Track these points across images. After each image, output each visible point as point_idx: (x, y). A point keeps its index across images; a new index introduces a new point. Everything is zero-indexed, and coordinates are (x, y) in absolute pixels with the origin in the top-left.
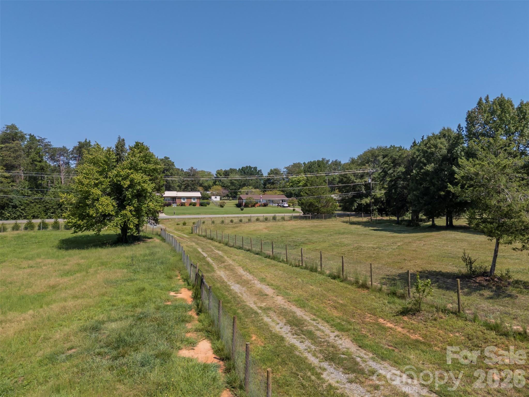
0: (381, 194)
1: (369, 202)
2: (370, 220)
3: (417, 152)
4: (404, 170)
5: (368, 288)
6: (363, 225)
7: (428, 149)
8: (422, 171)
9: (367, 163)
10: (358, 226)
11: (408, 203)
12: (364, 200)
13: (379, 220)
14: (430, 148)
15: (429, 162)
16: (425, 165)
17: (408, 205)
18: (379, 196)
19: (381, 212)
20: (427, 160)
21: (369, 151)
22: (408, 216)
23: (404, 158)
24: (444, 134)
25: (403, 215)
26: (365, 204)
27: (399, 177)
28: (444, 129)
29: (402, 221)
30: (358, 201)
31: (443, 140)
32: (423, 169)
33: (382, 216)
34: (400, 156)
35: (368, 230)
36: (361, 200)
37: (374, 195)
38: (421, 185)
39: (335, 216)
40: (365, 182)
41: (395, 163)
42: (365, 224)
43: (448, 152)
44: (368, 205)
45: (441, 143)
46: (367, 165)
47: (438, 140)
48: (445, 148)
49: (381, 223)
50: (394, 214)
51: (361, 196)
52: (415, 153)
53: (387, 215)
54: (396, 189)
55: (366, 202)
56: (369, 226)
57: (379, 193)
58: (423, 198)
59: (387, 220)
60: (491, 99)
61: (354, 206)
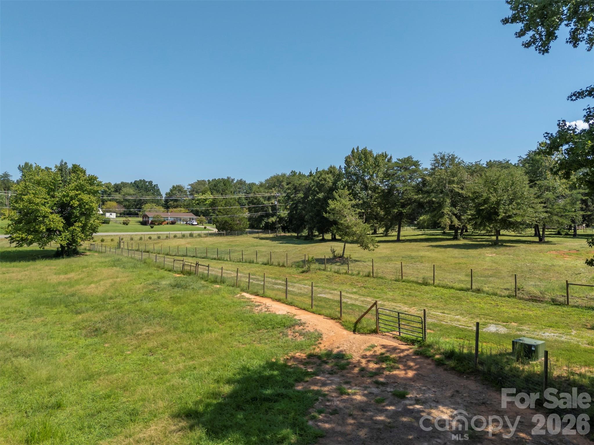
0: (284, 214)
1: (274, 220)
2: (276, 236)
3: (312, 182)
4: (303, 196)
5: (285, 267)
6: (271, 240)
7: (320, 181)
8: (316, 197)
9: (274, 187)
10: (267, 241)
11: (305, 221)
12: (271, 219)
13: (283, 236)
14: (321, 180)
15: (321, 191)
16: (318, 193)
17: (305, 223)
18: (283, 215)
19: (284, 229)
20: (319, 190)
21: (275, 177)
22: (305, 233)
23: (303, 186)
24: (331, 170)
25: (301, 232)
26: (271, 223)
27: (299, 202)
28: (331, 167)
29: (300, 236)
30: (266, 220)
31: (330, 175)
32: (316, 196)
33: (285, 233)
34: (300, 185)
35: (275, 243)
36: (268, 219)
37: (279, 215)
38: (315, 208)
39: (247, 233)
40: (272, 203)
41: (296, 190)
42: (272, 239)
43: (333, 185)
44: (274, 223)
45: (329, 178)
46: (273, 189)
47: (327, 175)
48: (331, 181)
49: (285, 238)
50: (294, 231)
51: (268, 216)
52: (311, 183)
53: (289, 232)
54: (296, 211)
55: (272, 221)
56: (275, 240)
57: (284, 213)
58: (316, 218)
59: (289, 236)
60: (360, 149)
61: (261, 224)
